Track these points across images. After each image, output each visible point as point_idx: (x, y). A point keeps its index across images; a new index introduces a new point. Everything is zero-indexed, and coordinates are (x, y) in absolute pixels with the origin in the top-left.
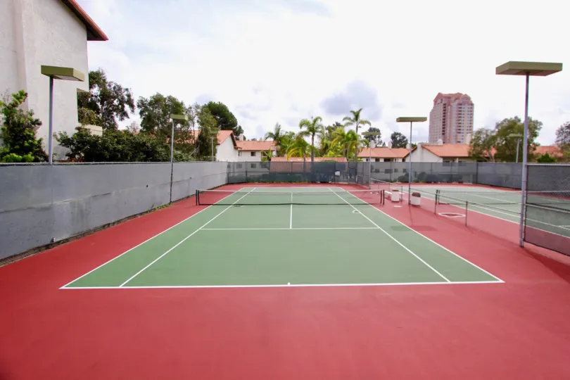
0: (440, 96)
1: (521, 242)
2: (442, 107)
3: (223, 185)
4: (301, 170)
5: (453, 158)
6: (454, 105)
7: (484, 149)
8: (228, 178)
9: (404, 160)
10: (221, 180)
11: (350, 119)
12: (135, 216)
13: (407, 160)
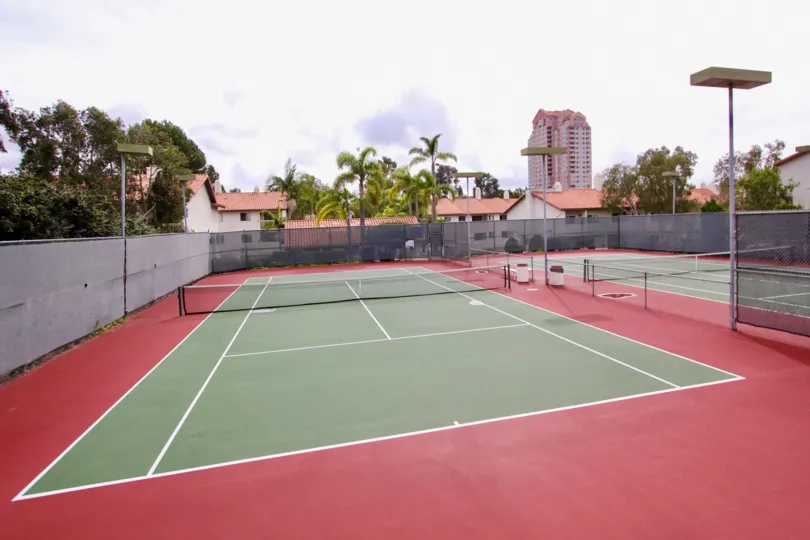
0: (541, 114)
1: (733, 324)
2: (546, 131)
3: (205, 277)
4: (344, 241)
5: (580, 211)
6: (563, 128)
7: (623, 196)
8: (213, 263)
9: (503, 217)
10: (201, 268)
11: (420, 151)
12: (66, 347)
13: (510, 217)
